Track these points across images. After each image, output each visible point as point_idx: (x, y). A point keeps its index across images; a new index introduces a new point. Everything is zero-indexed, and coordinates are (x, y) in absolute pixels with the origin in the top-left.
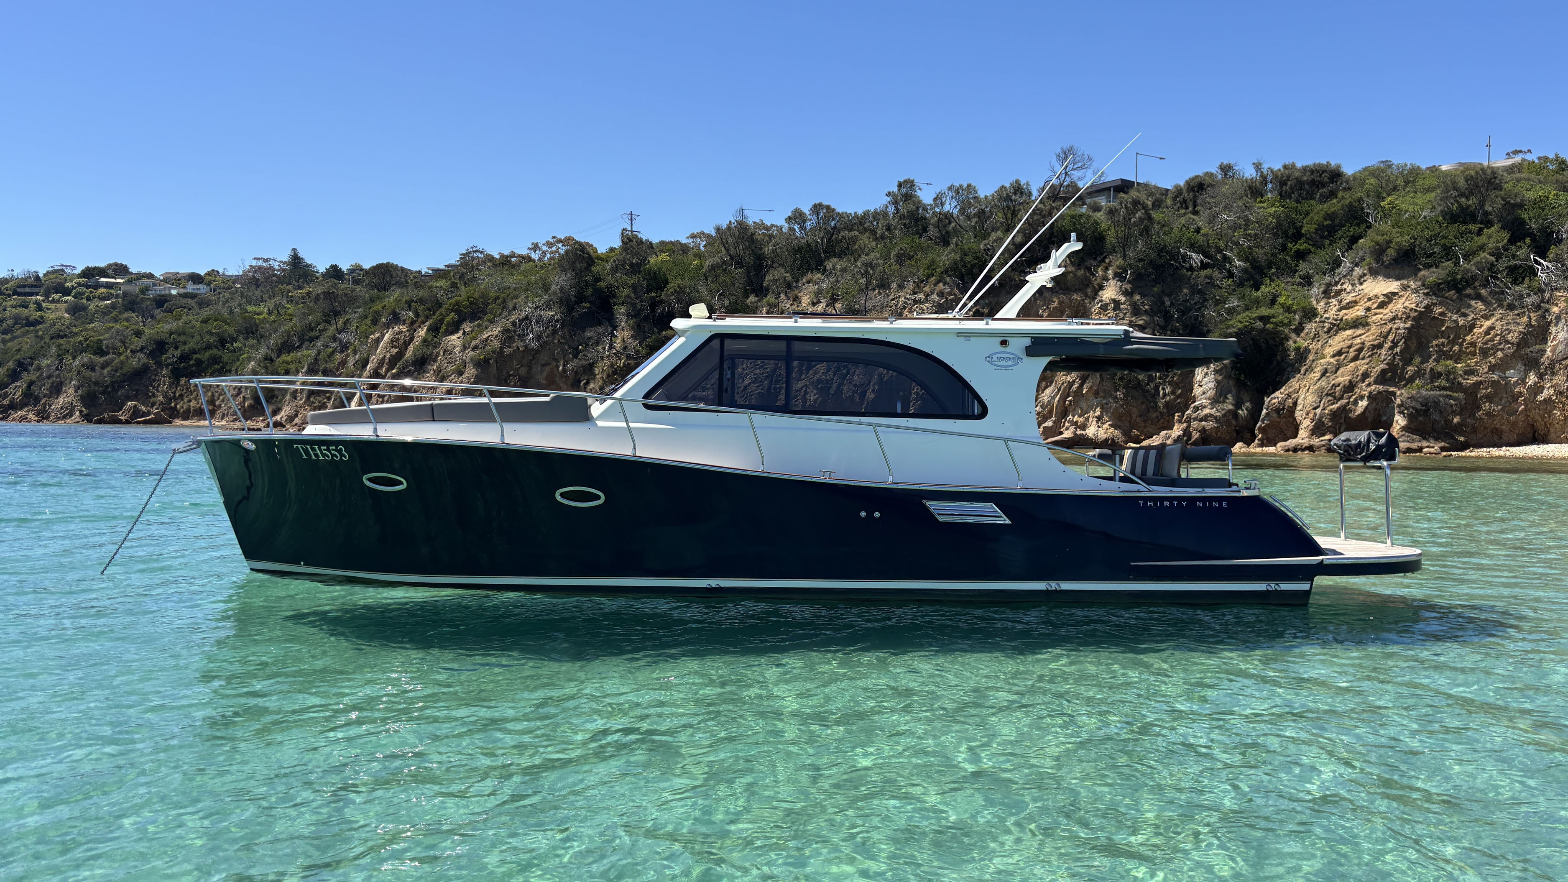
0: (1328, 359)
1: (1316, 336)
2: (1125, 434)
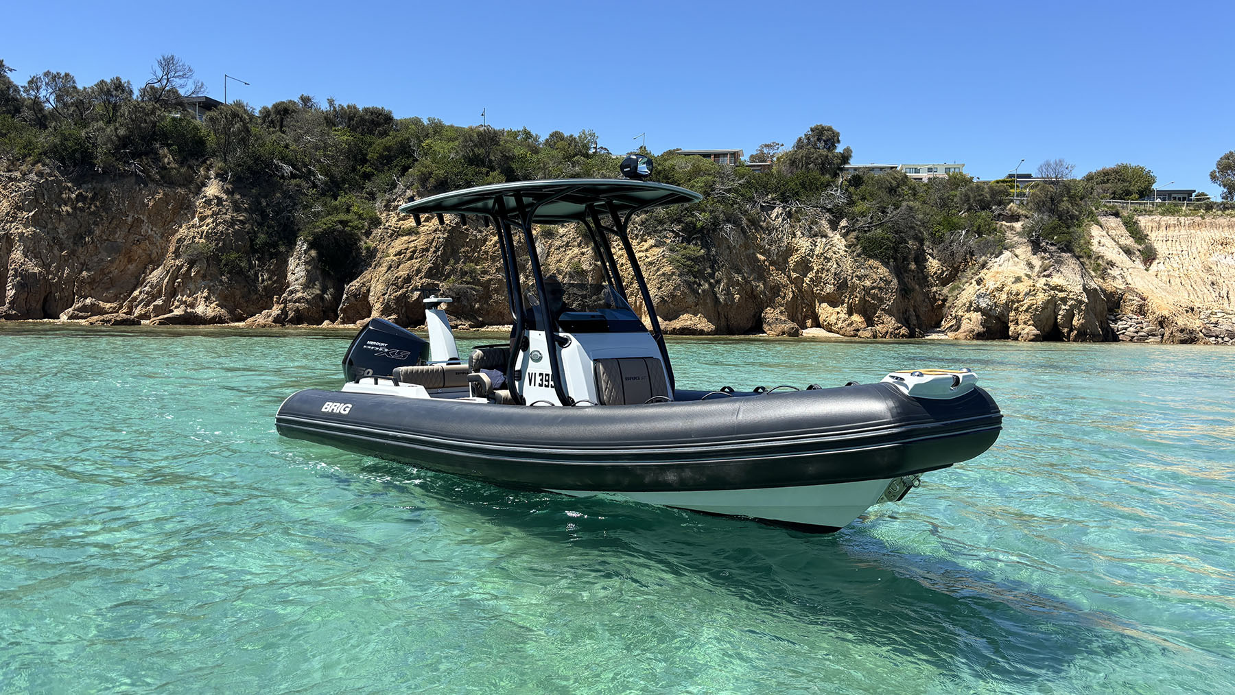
0: (391, 258)
1: (382, 239)
2: (231, 312)
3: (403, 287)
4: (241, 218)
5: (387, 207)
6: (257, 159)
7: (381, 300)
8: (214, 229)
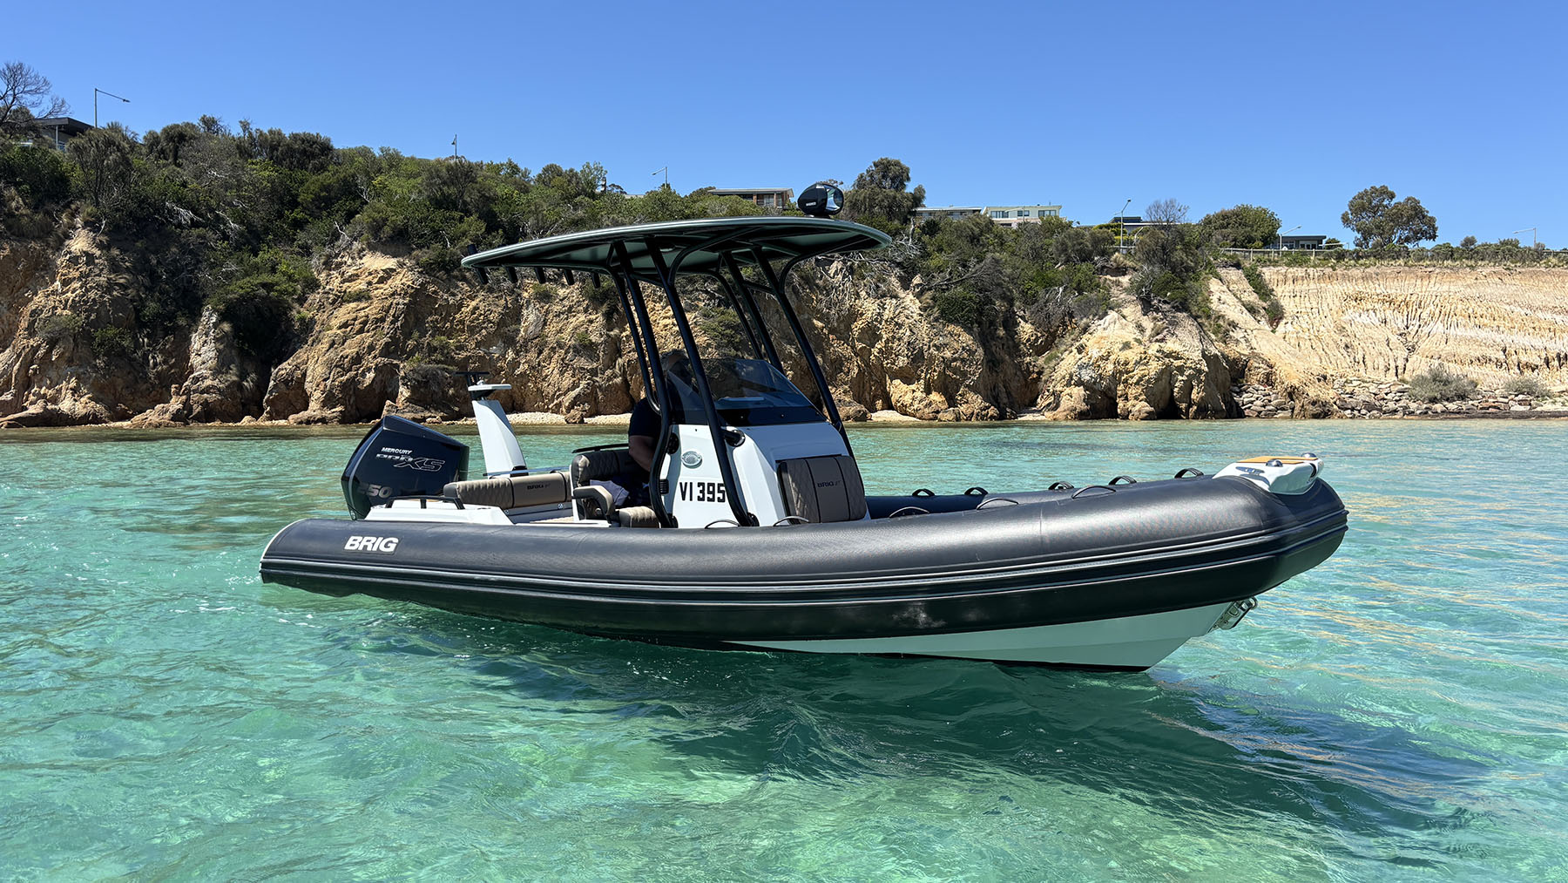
0: (335, 330)
1: (321, 307)
2: (109, 408)
3: (350, 370)
4: (122, 281)
5: (328, 265)
6: (141, 201)
7: (322, 387)
8: (83, 296)
